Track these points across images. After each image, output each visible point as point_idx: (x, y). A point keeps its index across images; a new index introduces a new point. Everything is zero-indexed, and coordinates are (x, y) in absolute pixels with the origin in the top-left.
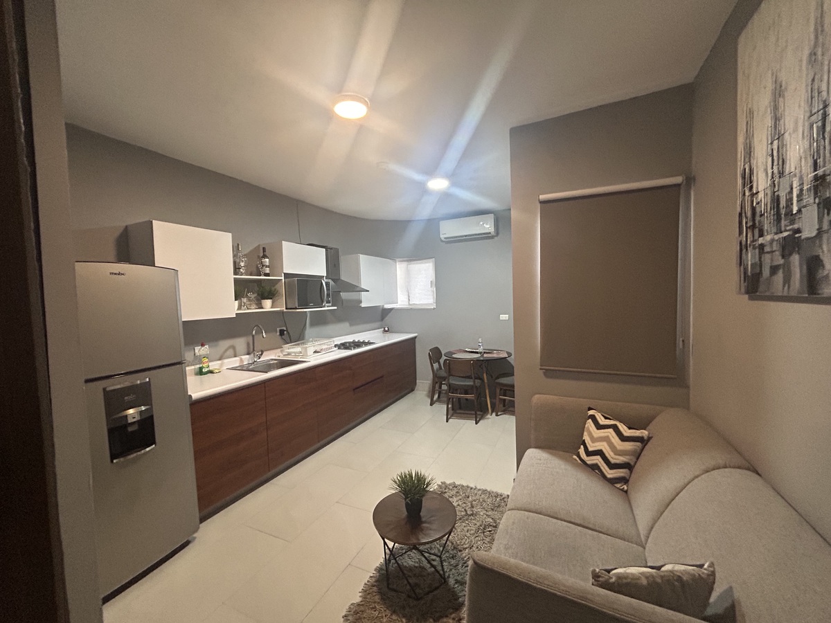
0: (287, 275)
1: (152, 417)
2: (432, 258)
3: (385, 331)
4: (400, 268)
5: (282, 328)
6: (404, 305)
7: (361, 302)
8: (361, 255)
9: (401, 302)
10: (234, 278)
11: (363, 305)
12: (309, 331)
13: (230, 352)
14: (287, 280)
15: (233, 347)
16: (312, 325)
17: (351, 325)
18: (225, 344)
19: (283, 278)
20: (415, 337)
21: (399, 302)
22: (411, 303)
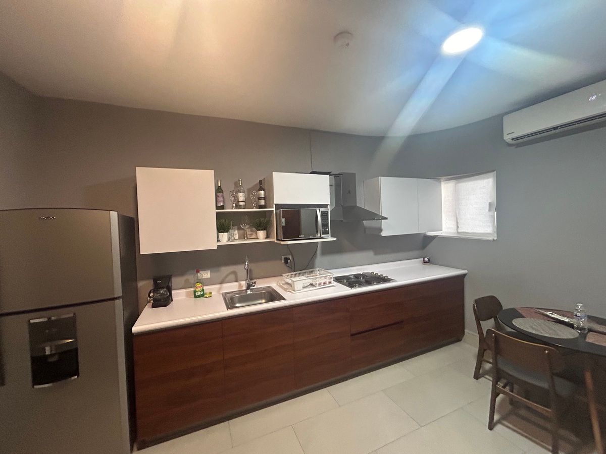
0: (278, 206)
1: (76, 350)
2: (493, 171)
3: (425, 262)
4: (446, 188)
5: (287, 256)
6: (450, 233)
7: (381, 230)
8: (381, 178)
9: (447, 228)
10: (217, 213)
11: (384, 234)
12: (319, 259)
13: (232, 277)
14: (278, 211)
15: (234, 273)
16: (324, 253)
17: (376, 254)
18: (226, 270)
19: (274, 209)
20: (464, 275)
21: (443, 230)
22: (459, 231)
